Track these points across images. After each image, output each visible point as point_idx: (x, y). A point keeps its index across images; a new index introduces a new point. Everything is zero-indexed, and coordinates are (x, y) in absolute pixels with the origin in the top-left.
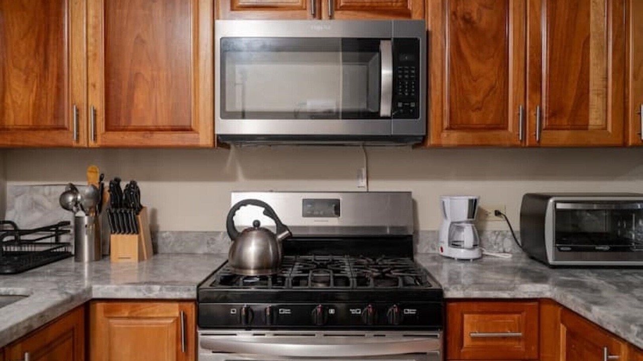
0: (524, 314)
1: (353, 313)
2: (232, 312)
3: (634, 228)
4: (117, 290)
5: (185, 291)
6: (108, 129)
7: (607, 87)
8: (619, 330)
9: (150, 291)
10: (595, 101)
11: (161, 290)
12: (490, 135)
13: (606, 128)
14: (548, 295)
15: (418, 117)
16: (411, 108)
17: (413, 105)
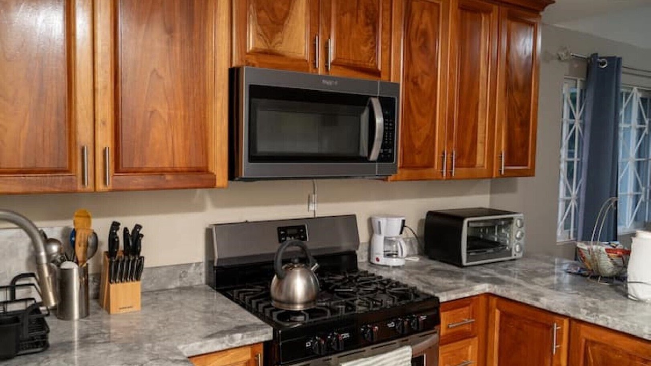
0: (471, 306)
1: (389, 327)
2: (307, 346)
3: (496, 234)
4: (201, 346)
5: (263, 335)
6: (117, 170)
7: (485, 138)
8: (569, 312)
9: (233, 340)
10: (479, 147)
11: (242, 338)
12: (426, 171)
13: (483, 166)
14: (487, 290)
15: (393, 161)
16: (389, 153)
17: (390, 151)
